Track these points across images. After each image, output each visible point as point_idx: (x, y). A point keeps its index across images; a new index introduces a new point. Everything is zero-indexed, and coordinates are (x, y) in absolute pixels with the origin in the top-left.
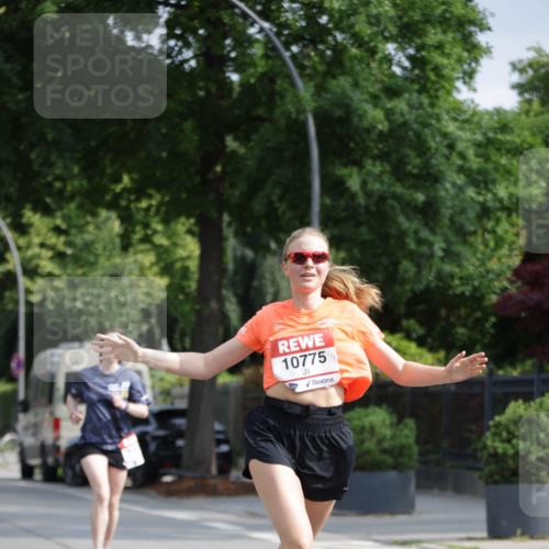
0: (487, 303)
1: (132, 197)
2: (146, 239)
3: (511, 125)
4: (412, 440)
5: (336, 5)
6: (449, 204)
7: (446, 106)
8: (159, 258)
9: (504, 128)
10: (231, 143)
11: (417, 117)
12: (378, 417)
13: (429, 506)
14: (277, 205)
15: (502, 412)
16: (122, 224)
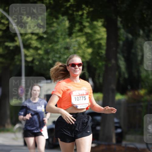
1: (75, 9)
2: (81, 30)
8: (88, 39)
16: (70, 22)
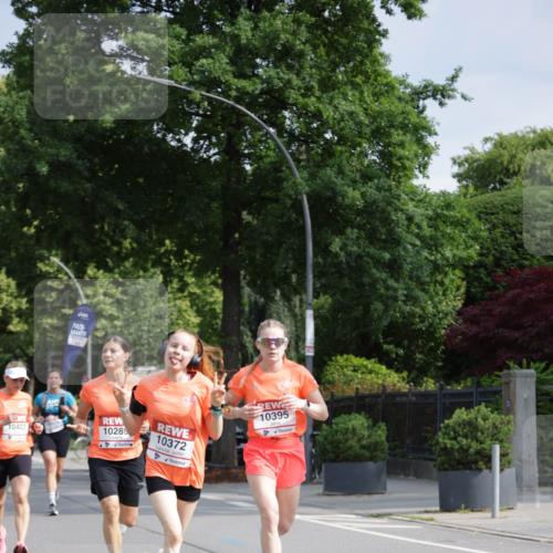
0: (437, 335)
1: (172, 257)
3: (453, 204)
4: (384, 438)
6: (409, 260)
7: (406, 189)
8: (192, 304)
9: (448, 206)
10: (245, 216)
11: (383, 197)
12: (358, 421)
13: (397, 488)
15: (450, 417)
16: (164, 277)
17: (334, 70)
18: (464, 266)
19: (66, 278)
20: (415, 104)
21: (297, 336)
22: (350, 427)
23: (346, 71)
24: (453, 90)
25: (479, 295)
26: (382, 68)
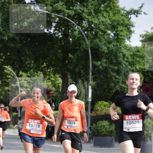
1: (46, 69)
2: (49, 79)
3: (140, 50)
4: (114, 129)
5: (96, 22)
6: (123, 69)
7: (123, 46)
8: (52, 84)
9: (138, 51)
10: (70, 55)
11: (115, 48)
12: (105, 123)
14: (81, 70)
16: (43, 75)
17: (100, 6)
18: (143, 72)
19: (13, 75)
20: (127, 17)
21: (86, 95)
22: (103, 125)
23: (104, 7)
24: (141, 11)
25: (148, 81)
26: (116, 5)
